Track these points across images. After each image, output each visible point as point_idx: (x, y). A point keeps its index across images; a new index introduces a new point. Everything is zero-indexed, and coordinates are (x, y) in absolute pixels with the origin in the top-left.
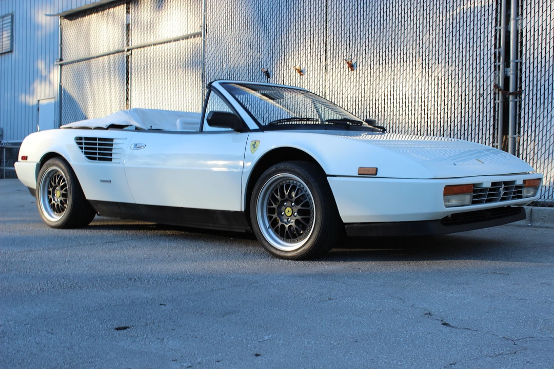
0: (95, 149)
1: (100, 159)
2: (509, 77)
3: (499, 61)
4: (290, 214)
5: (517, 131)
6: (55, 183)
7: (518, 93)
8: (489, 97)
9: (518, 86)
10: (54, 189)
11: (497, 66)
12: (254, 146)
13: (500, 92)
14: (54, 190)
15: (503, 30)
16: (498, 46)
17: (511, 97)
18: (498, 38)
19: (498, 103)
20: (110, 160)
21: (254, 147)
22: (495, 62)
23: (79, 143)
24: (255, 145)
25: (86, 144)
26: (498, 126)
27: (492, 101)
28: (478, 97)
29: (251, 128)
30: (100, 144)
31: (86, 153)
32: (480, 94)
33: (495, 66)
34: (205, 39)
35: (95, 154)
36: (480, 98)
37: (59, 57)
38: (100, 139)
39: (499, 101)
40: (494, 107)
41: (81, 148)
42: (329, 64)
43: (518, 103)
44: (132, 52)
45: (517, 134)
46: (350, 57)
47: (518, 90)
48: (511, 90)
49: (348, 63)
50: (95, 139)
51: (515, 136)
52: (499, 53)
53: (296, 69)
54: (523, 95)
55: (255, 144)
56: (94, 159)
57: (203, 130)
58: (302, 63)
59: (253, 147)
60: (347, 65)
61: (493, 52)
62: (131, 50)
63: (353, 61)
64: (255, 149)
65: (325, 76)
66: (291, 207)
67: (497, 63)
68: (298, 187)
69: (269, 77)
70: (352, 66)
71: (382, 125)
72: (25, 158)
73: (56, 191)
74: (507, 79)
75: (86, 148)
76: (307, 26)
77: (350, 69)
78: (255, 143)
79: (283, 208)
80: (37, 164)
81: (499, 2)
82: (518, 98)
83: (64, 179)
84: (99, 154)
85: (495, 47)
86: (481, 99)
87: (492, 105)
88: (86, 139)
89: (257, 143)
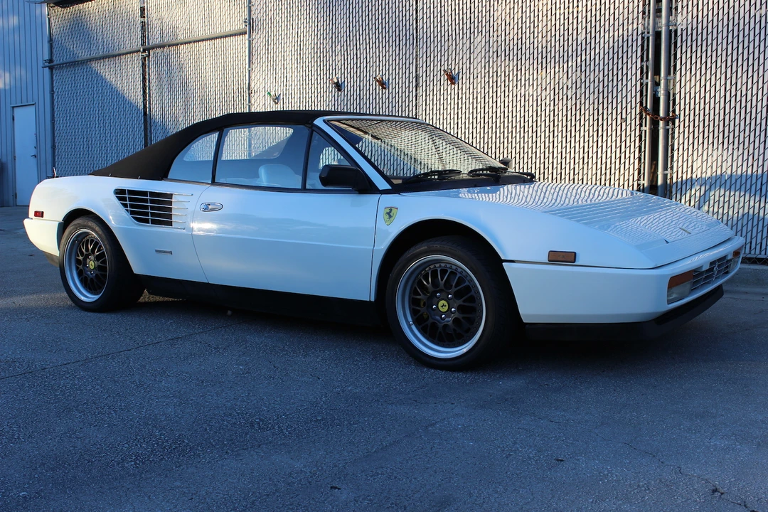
0: (146, 207)
1: (154, 222)
2: (659, 98)
3: (647, 78)
4: (445, 309)
5: (669, 166)
6: (87, 249)
7: (670, 119)
8: (633, 122)
9: (671, 109)
10: (86, 257)
11: (644, 83)
12: (389, 214)
13: (648, 117)
14: (85, 259)
15: (652, 39)
16: (645, 59)
17: (661, 123)
18: (645, 48)
19: (645, 131)
20: (170, 224)
21: (390, 217)
22: (641, 79)
23: (120, 199)
24: (391, 214)
25: (131, 199)
26: (645, 159)
27: (638, 128)
28: (619, 122)
29: (381, 188)
30: (152, 201)
31: (132, 213)
32: (622, 118)
33: (641, 84)
34: (251, 39)
35: (147, 214)
36: (621, 124)
37: (47, 57)
38: (152, 194)
39: (647, 128)
40: (640, 136)
41: (125, 205)
42: (421, 75)
43: (670, 130)
44: (149, 53)
45: (669, 170)
46: (450, 67)
47: (671, 114)
48: (662, 114)
49: (447, 75)
50: (144, 193)
51: (666, 172)
52: (647, 67)
53: (378, 81)
54: (677, 121)
55: (390, 212)
56: (146, 221)
57: (308, 187)
58: (384, 73)
59: (388, 216)
60: (446, 77)
61: (639, 66)
62: (148, 50)
63: (453, 72)
64: (392, 219)
65: (416, 90)
66: (447, 300)
67: (645, 80)
68: (459, 275)
69: (341, 91)
70: (452, 79)
71: (529, 171)
72: (39, 214)
73: (88, 260)
74: (656, 100)
75: (132, 206)
76: (390, 25)
77: (449, 82)
78: (391, 210)
79: (435, 300)
80: (60, 224)
81: (647, 2)
82: (671, 125)
83: (101, 246)
84: (153, 215)
85: (642, 60)
86: (624, 124)
87: (637, 134)
88: (131, 192)
89: (394, 210)
